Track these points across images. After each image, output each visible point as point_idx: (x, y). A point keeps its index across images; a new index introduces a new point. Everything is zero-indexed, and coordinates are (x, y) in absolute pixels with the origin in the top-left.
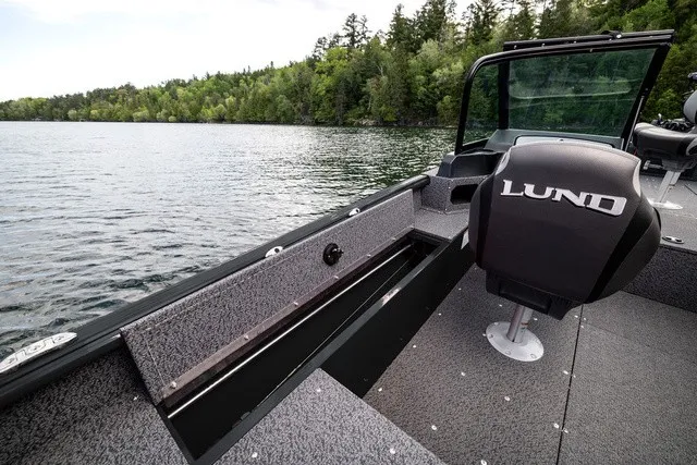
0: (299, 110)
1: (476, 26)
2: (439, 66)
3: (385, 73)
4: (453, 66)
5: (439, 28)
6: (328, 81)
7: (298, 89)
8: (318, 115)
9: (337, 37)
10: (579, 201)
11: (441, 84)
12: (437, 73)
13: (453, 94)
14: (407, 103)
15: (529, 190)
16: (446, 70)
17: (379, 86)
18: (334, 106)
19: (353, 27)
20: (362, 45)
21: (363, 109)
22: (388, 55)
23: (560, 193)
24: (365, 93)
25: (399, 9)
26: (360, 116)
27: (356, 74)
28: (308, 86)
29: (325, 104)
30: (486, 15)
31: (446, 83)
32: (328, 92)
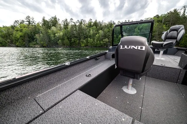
0: (9, 42)
1: (65, 25)
2: (57, 33)
3: (42, 33)
4: (60, 33)
5: (56, 24)
6: (20, 34)
7: (7, 35)
8: (17, 44)
9: (23, 21)
10: (136, 48)
11: (58, 37)
12: (56, 35)
13: (61, 40)
14: (49, 41)
15: (126, 47)
16: (58, 34)
17: (40, 36)
18: (24, 41)
19: (29, 19)
20: (33, 25)
21: (35, 42)
22: (42, 28)
23: (132, 47)
24: (36, 38)
25: (44, 18)
26: (35, 44)
27: (32, 32)
28: (12, 34)
29: (20, 40)
30: (67, 23)
31: (59, 37)
32: (21, 37)
